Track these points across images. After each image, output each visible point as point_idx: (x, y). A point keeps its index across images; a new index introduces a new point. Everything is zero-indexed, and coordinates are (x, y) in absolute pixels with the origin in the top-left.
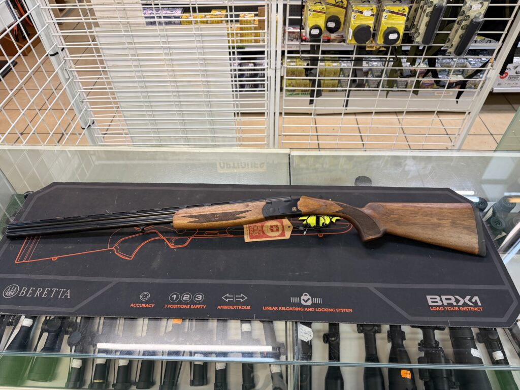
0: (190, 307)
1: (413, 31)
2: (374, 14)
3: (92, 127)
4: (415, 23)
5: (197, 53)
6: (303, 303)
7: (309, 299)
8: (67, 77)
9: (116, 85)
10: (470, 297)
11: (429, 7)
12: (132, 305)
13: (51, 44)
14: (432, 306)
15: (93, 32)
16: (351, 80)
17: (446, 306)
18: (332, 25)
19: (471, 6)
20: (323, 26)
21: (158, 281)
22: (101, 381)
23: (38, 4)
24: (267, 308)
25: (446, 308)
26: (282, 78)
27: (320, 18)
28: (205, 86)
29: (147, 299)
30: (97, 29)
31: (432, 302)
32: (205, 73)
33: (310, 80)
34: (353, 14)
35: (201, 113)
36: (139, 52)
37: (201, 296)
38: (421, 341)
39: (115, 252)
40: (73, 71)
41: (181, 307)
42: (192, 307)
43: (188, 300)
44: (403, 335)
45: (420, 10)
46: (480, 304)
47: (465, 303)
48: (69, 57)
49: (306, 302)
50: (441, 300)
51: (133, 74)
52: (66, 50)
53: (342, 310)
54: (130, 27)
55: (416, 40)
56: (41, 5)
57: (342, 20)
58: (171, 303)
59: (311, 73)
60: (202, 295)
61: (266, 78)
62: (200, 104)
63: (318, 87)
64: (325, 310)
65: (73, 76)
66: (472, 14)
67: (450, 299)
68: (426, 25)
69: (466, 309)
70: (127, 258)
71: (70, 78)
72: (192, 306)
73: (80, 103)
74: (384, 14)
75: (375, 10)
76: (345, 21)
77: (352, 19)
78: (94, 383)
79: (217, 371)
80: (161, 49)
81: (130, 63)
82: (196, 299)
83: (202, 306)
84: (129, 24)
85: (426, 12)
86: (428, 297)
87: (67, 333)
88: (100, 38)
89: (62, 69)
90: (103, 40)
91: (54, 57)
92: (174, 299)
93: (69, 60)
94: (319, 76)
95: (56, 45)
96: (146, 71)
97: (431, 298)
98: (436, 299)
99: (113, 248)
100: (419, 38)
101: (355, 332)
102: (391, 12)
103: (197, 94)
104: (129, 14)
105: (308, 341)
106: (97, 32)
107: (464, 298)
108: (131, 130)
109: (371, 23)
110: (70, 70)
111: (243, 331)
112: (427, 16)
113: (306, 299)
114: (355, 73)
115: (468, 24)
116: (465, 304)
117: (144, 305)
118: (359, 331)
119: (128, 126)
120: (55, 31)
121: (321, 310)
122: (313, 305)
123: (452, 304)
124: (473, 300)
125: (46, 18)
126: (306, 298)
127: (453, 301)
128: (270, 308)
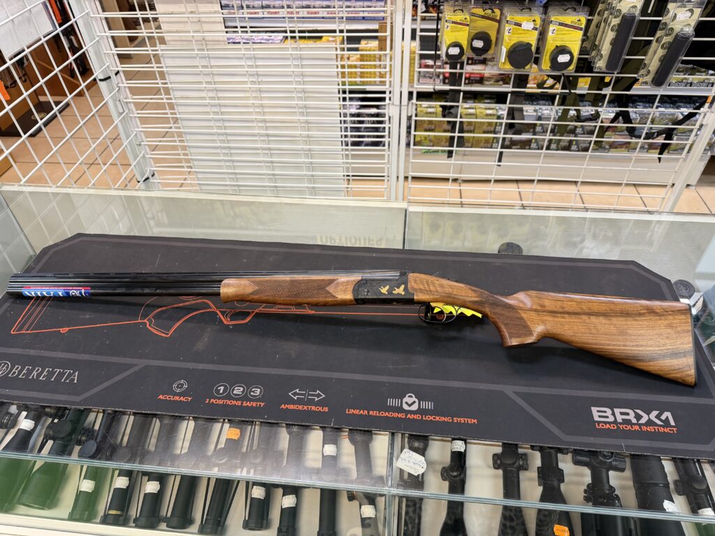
0: (242, 403)
1: (594, 53)
2: (538, 26)
3: (151, 180)
4: (597, 43)
5: (294, 82)
6: (406, 407)
7: (414, 402)
8: (121, 111)
9: (185, 123)
10: (658, 412)
11: (615, 17)
12: (161, 397)
13: (102, 63)
14: (599, 422)
15: (157, 50)
16: (506, 124)
17: (621, 424)
18: (479, 44)
19: (676, 14)
20: (465, 44)
21: (201, 366)
22: (119, 513)
23: (87, 11)
24: (352, 411)
25: (621, 426)
26: (409, 118)
27: (461, 33)
28: (303, 128)
29: (183, 389)
30: (163, 47)
31: (600, 416)
32: (304, 110)
33: (449, 122)
34: (507, 27)
35: (297, 166)
36: (217, 79)
37: (259, 390)
38: (588, 486)
39: (148, 326)
40: (130, 102)
41: (229, 402)
42: (245, 404)
43: (240, 395)
44: (560, 475)
45: (603, 24)
46: (673, 423)
47: (649, 420)
48: (125, 84)
49: (410, 405)
50: (613, 414)
51: (208, 109)
52: (121, 74)
53: (462, 420)
54: (206, 44)
55: (598, 65)
56: (91, 13)
57: (493, 38)
58: (215, 398)
59: (451, 113)
60: (259, 388)
61: (387, 118)
62: (296, 153)
63: (459, 132)
64: (437, 418)
65: (129, 110)
66: (677, 26)
67: (628, 414)
68: (611, 44)
69: (651, 429)
70: (163, 335)
71: (124, 112)
72: (244, 402)
73: (136, 147)
74: (552, 27)
75: (539, 22)
76: (497, 39)
77: (506, 33)
78: (108, 514)
79: (283, 510)
80: (245, 75)
81: (203, 94)
82: (252, 393)
83: (259, 403)
84: (206, 41)
85: (612, 25)
86: (594, 410)
87: (79, 443)
88: (166, 59)
89: (114, 99)
90: (169, 62)
91: (104, 82)
92: (221, 392)
93: (125, 87)
94: (461, 117)
95: (108, 66)
96: (225, 106)
97: (598, 411)
98: (605, 412)
99: (145, 321)
100: (601, 62)
101: (489, 467)
102: (561, 24)
103: (292, 140)
104: (206, 27)
105: (419, 475)
106: (162, 50)
107: (648, 414)
108: (203, 187)
109: (532, 39)
110: (126, 100)
111: (325, 454)
112: (612, 30)
113: (410, 402)
114: (511, 114)
115: (671, 41)
116: (650, 422)
117: (177, 398)
118: (496, 466)
119: (198, 180)
120: (108, 48)
121: (431, 418)
122: (420, 411)
123: (630, 420)
124: (663, 417)
125: (97, 31)
126: (410, 400)
127: (632, 417)
128: (356, 412)
